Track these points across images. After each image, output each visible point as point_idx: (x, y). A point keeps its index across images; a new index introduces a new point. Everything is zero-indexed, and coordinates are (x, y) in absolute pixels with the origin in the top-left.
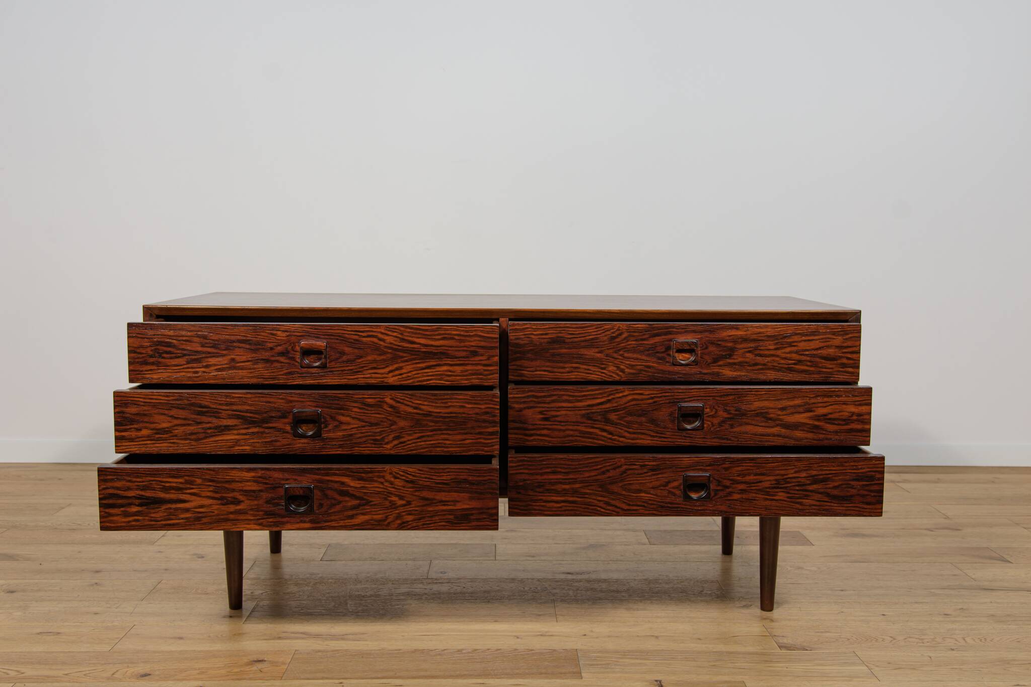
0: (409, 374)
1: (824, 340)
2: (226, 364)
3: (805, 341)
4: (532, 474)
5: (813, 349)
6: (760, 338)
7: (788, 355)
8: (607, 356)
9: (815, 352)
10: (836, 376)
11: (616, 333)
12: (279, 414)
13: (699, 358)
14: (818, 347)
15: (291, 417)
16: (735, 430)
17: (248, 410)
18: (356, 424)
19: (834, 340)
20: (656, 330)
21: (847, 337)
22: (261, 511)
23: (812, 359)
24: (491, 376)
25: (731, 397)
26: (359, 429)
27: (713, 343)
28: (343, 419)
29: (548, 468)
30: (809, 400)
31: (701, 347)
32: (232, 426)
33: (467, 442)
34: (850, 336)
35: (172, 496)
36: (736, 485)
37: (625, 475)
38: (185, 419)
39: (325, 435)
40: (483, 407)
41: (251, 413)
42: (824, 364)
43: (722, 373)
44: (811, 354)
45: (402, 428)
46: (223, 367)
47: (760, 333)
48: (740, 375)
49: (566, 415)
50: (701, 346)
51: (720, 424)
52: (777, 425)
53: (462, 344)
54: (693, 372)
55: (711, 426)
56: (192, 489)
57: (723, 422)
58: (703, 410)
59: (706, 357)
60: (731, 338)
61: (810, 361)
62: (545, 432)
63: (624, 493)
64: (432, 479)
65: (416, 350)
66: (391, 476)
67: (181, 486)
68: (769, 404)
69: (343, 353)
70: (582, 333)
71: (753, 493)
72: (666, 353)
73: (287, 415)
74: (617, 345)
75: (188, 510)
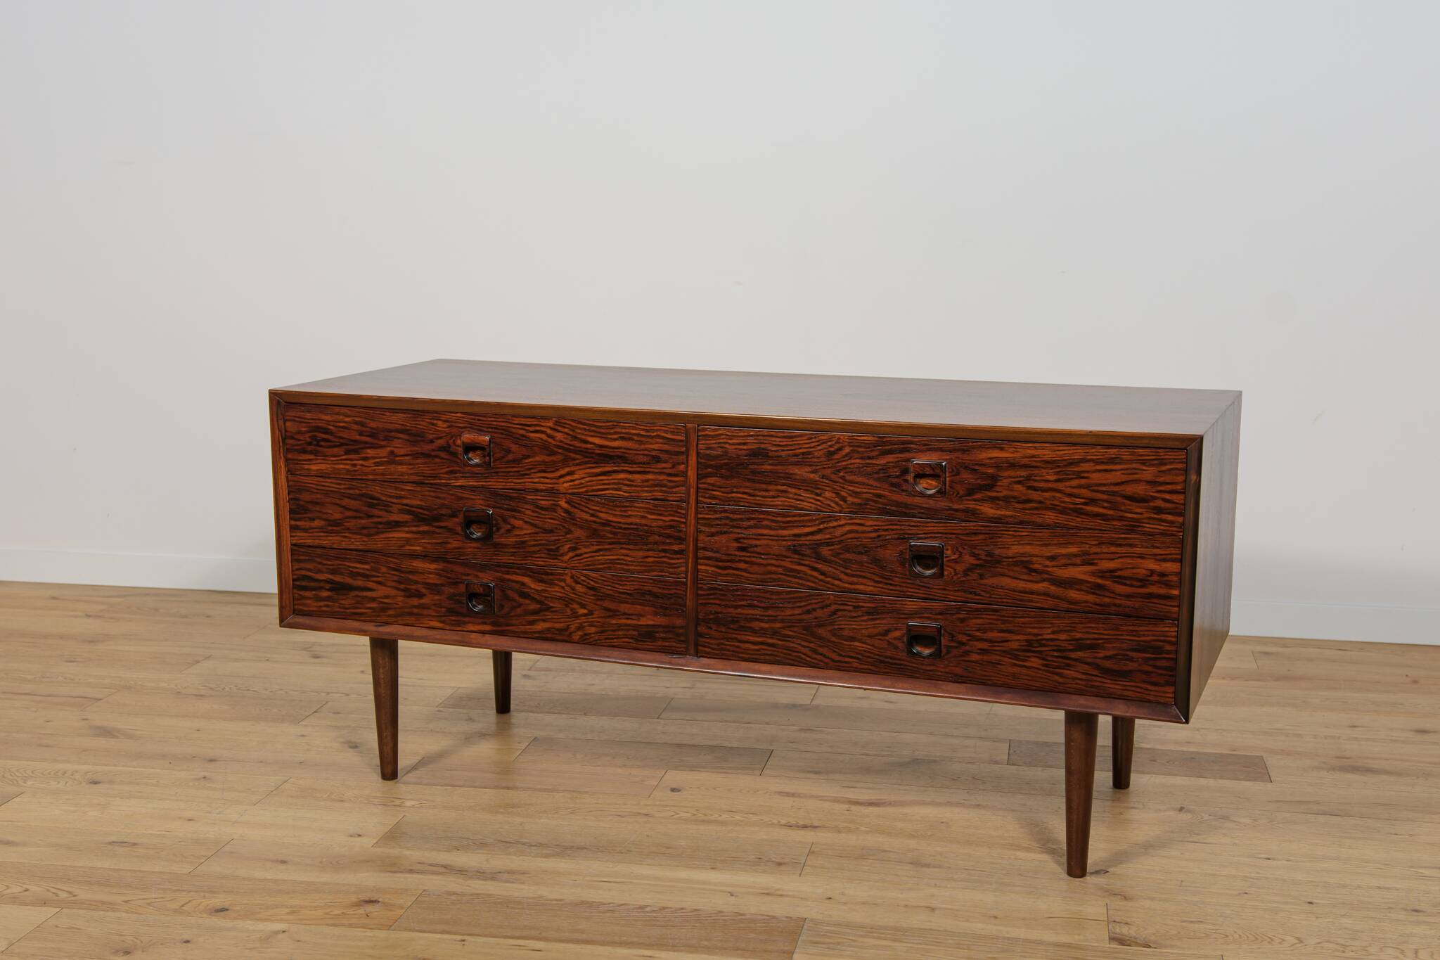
0: (582, 481)
1: (1129, 472)
2: (384, 457)
3: (1100, 471)
4: (725, 606)
5: (1111, 484)
6: (1034, 464)
7: (1076, 491)
8: (823, 477)
9: (1115, 488)
10: (1147, 525)
11: (836, 447)
12: (449, 512)
13: (948, 487)
14: (1118, 480)
15: (461, 516)
16: (986, 581)
17: (418, 505)
18: (528, 530)
19: (1145, 472)
20: (887, 448)
21: (1164, 468)
22: (444, 607)
23: (1111, 498)
24: (677, 489)
25: (981, 537)
26: (532, 535)
27: (965, 469)
28: (517, 523)
29: (743, 600)
30: (1089, 548)
31: (949, 472)
32: (403, 522)
33: (650, 560)
34: (1168, 467)
35: (360, 582)
36: (975, 643)
37: (835, 616)
38: (356, 511)
39: (497, 539)
40: (667, 519)
41: (421, 508)
42: (1128, 507)
43: (979, 510)
44: (1107, 491)
45: (579, 538)
46: (382, 461)
47: (1033, 456)
49: (767, 545)
50: (950, 470)
51: (966, 572)
52: (1044, 580)
53: (643, 446)
54: (938, 506)
55: (953, 574)
56: (378, 577)
57: (968, 570)
58: (943, 551)
59: (958, 487)
60: (992, 461)
61: (1107, 501)
62: (742, 566)
63: (833, 639)
64: (614, 587)
65: (590, 451)
66: (572, 580)
67: (368, 573)
68: (1031, 550)
69: (508, 451)
70: (791, 445)
71: (996, 654)
72: (902, 478)
73: (458, 513)
74: (836, 463)
75: (373, 599)
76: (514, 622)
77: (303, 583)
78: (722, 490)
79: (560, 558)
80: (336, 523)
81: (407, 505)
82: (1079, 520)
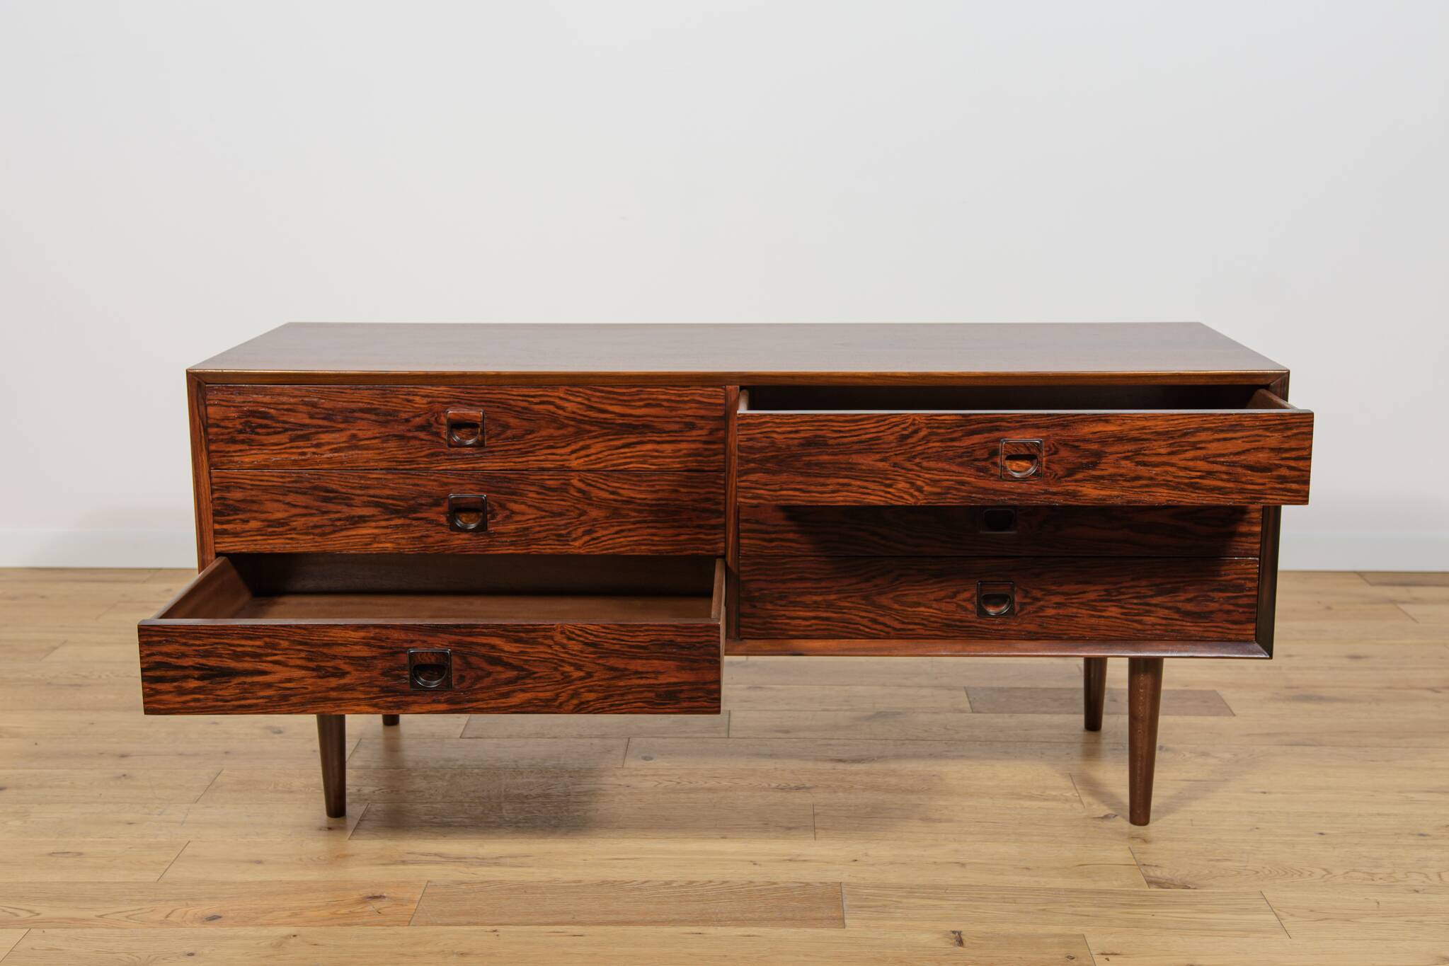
0: (598, 456)
1: (1251, 439)
2: (345, 442)
3: (1219, 440)
5: (1231, 454)
6: (1144, 437)
7: (1191, 464)
8: (895, 465)
9: (1235, 459)
10: (1271, 497)
11: (910, 430)
12: (430, 501)
13: (1044, 469)
14: (1240, 450)
19: (1268, 439)
20: (974, 425)
21: (1289, 433)
22: (376, 686)
23: (1230, 469)
27: (1066, 445)
31: (1046, 451)
32: (368, 516)
34: (1295, 431)
38: (306, 508)
39: (493, 529)
41: (393, 499)
42: (1249, 478)
43: (1079, 491)
44: (1227, 462)
46: (340, 447)
47: (1144, 428)
48: (1110, 496)
50: (1048, 449)
54: (1033, 490)
59: (1056, 467)
60: (1097, 436)
61: (1226, 473)
64: (623, 641)
66: (563, 636)
69: (506, 427)
70: (855, 430)
72: (991, 461)
73: (441, 502)
74: (911, 448)
78: (768, 487)
80: (280, 523)
81: (373, 496)
82: (1194, 495)
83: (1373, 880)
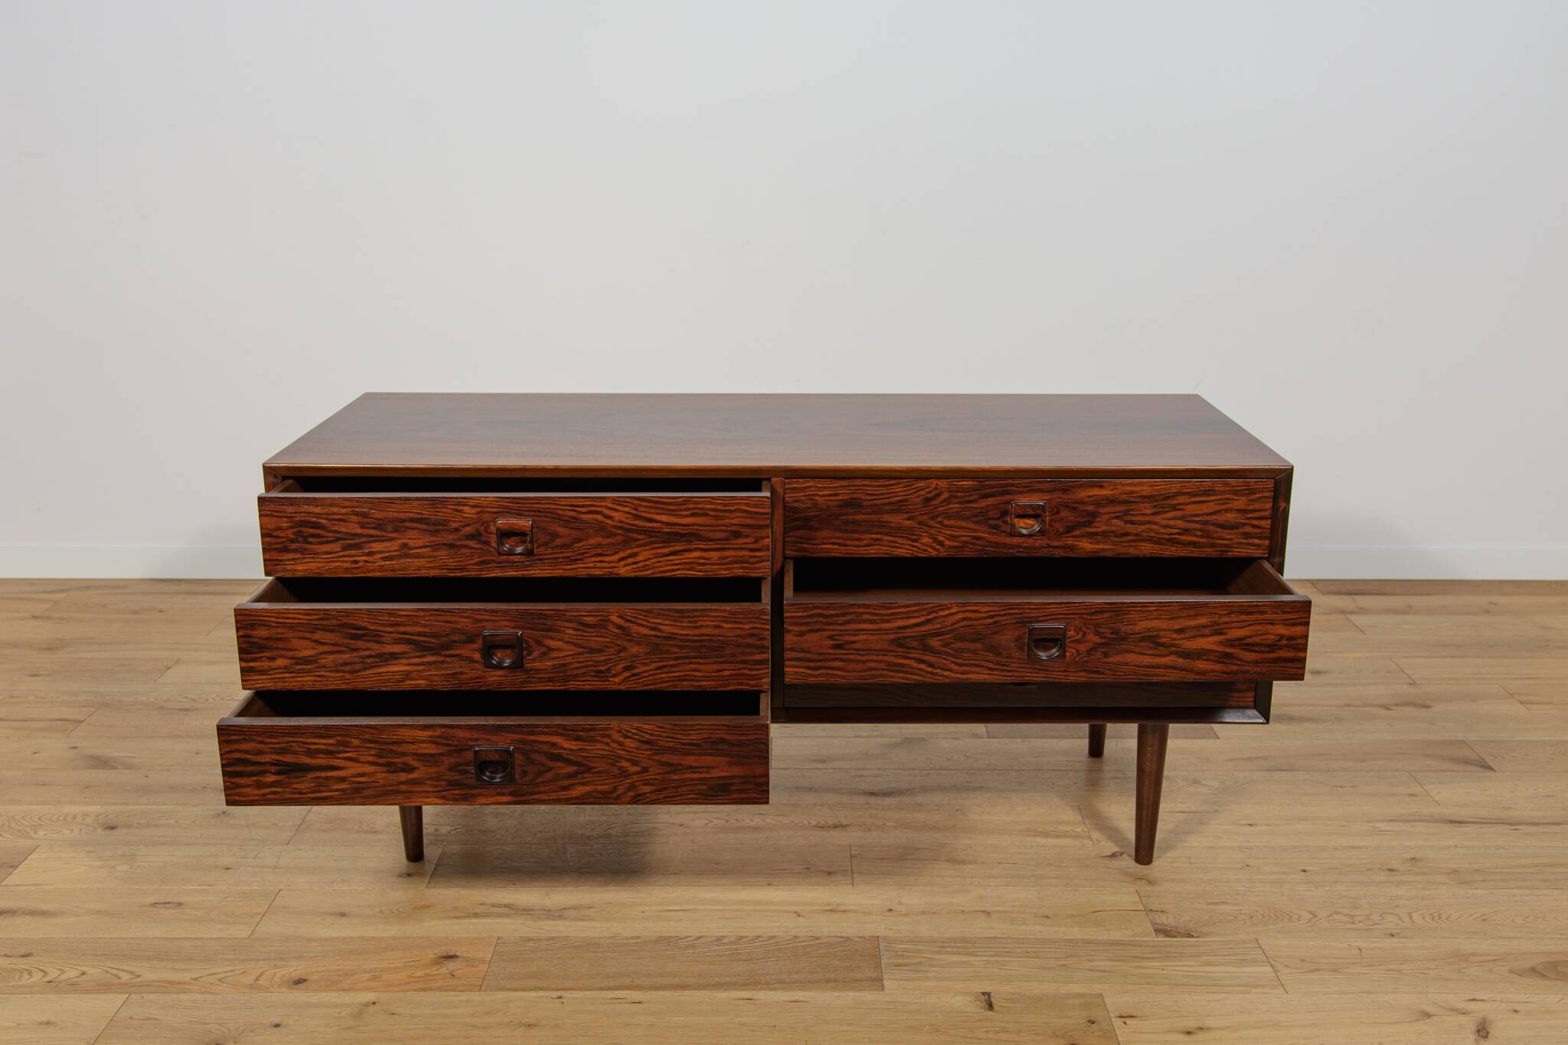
0: (650, 562)
1: (1221, 502)
3: (1195, 503)
5: (1205, 514)
6: (1133, 499)
7: (1171, 522)
8: (920, 522)
9: (1209, 518)
10: (1236, 549)
11: (934, 493)
12: (463, 638)
13: (1048, 526)
14: (1212, 511)
15: (480, 641)
17: (422, 632)
18: (571, 650)
19: (1236, 502)
21: (1254, 497)
22: (444, 780)
23: (1204, 527)
26: (576, 656)
27: (1066, 507)
28: (552, 643)
31: (1049, 512)
32: (400, 654)
33: (727, 673)
35: (321, 761)
38: (334, 645)
39: (528, 665)
40: (747, 627)
41: (424, 636)
42: (1219, 534)
44: (1202, 521)
45: (636, 656)
47: (1132, 492)
48: (1103, 549)
50: (1050, 510)
53: (720, 522)
54: (1037, 544)
56: (348, 752)
59: (1057, 525)
60: (1092, 499)
61: (1200, 530)
65: (656, 530)
67: (332, 748)
69: (556, 535)
72: (1002, 519)
73: (476, 638)
75: (342, 780)
76: (542, 789)
77: (238, 769)
79: (612, 679)
80: (308, 660)
82: (1172, 548)
83: (1353, 923)
